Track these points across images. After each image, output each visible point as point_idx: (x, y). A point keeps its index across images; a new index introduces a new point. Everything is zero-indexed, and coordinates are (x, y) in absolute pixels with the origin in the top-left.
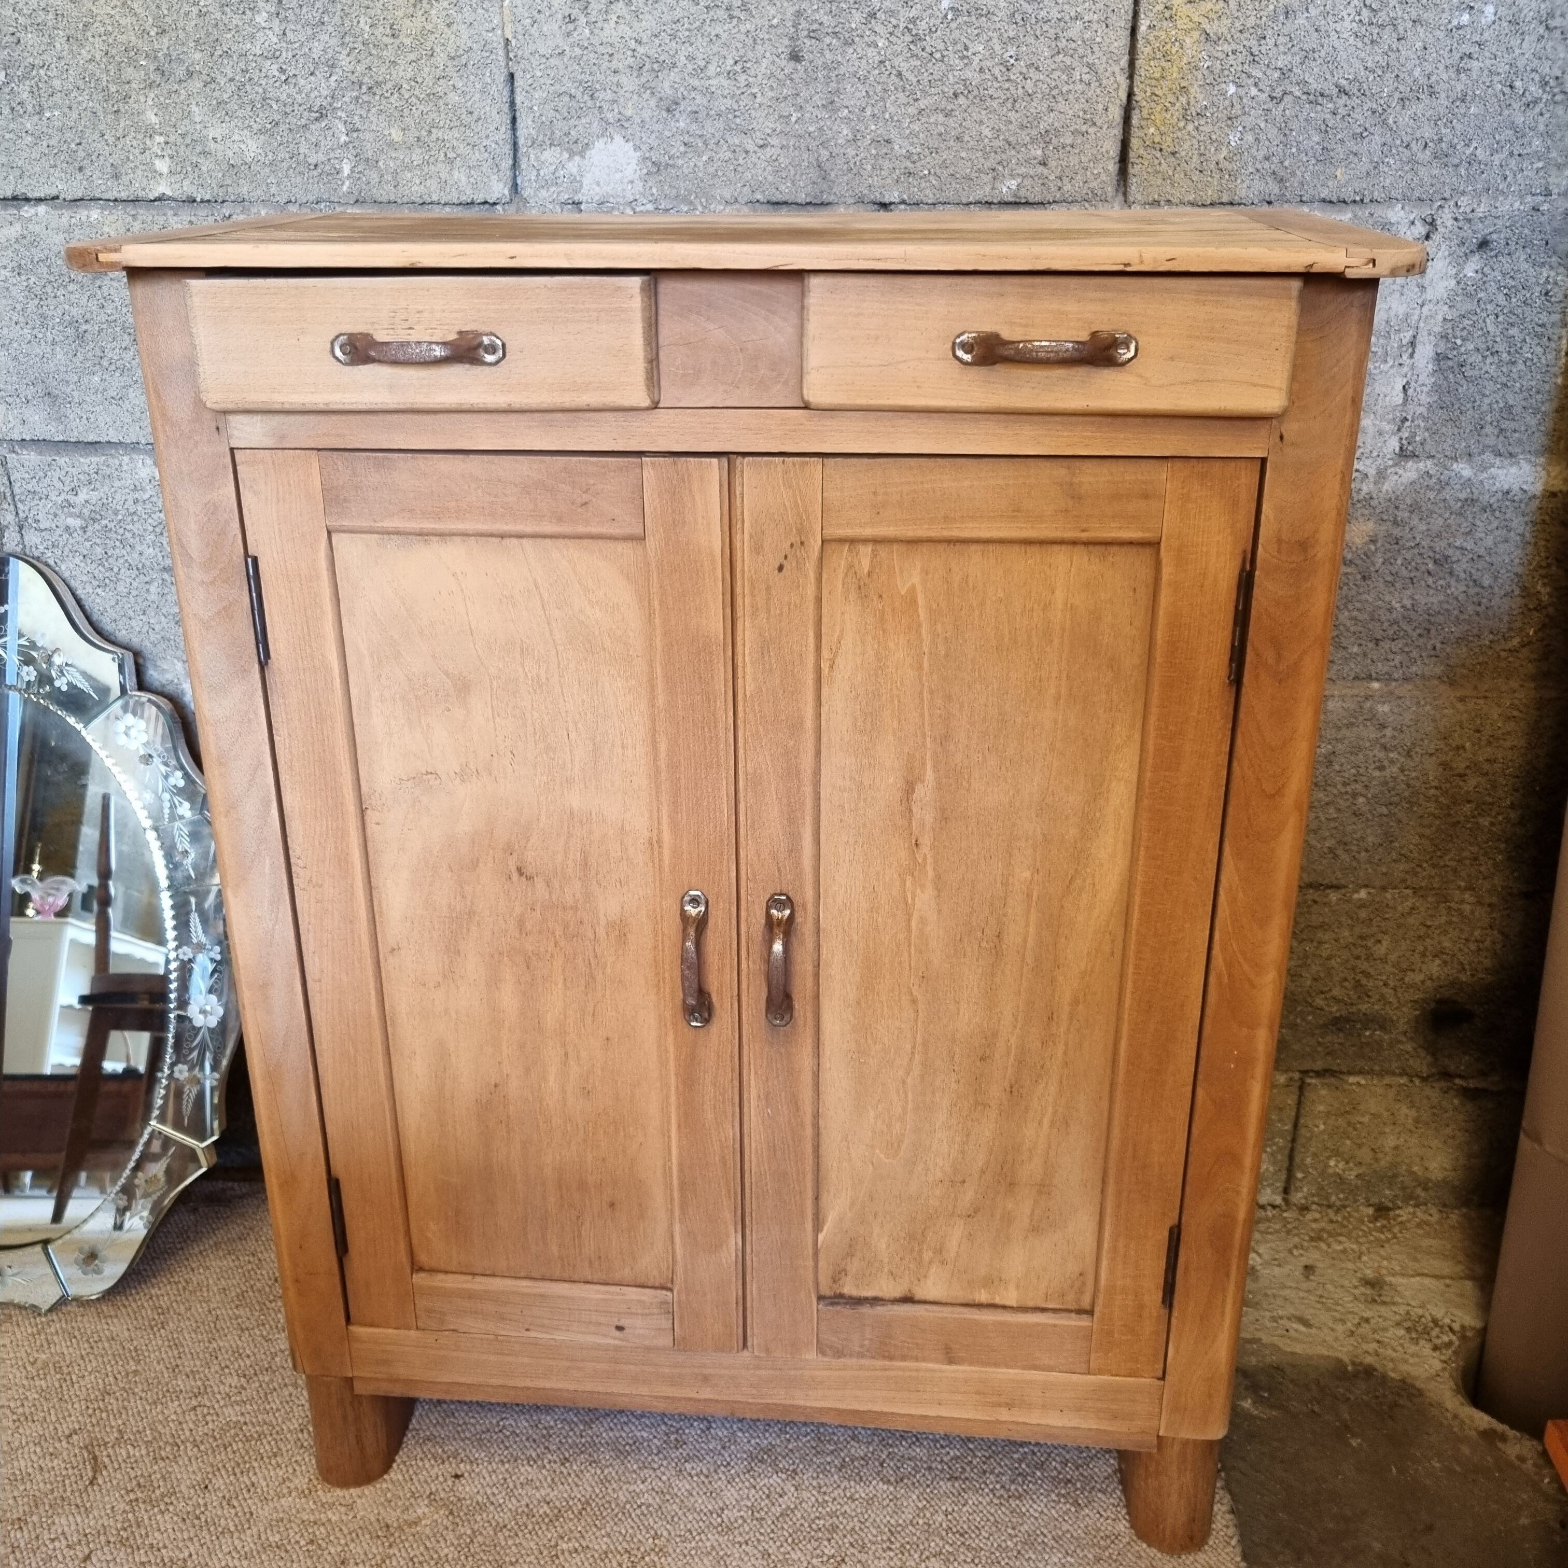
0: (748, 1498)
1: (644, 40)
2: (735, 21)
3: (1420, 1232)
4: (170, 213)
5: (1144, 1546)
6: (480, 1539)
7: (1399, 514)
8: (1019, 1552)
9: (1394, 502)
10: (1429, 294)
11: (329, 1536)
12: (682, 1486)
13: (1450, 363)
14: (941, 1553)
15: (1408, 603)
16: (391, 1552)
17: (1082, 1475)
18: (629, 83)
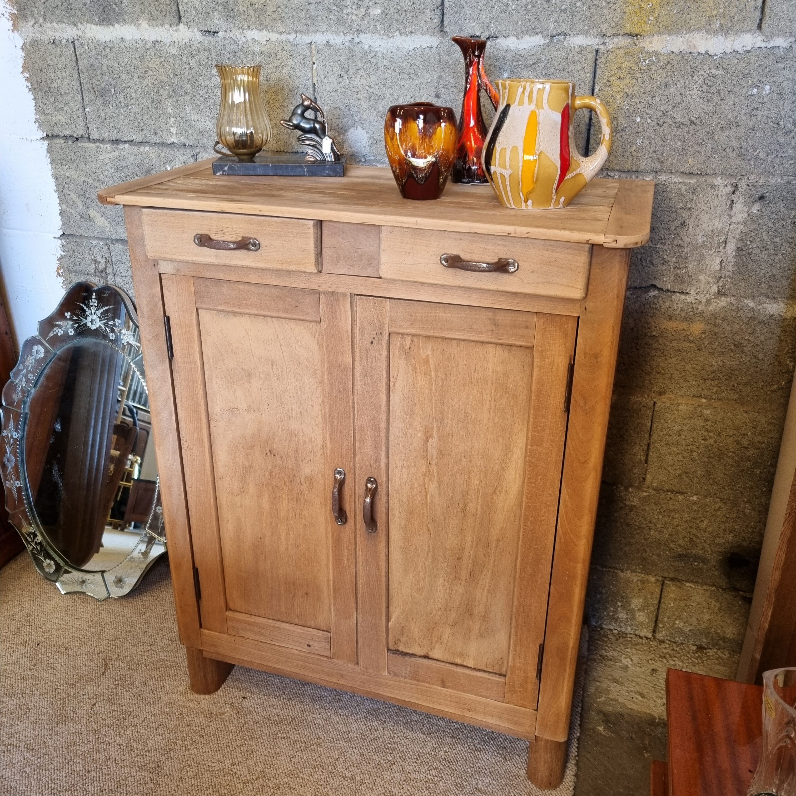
0: (362, 729)
1: (372, 86)
2: (411, 79)
3: (716, 662)
4: (176, 150)
5: (530, 783)
6: (247, 725)
7: (717, 321)
8: (472, 775)
9: (714, 315)
10: (734, 220)
11: (188, 713)
12: (335, 719)
13: (744, 253)
14: (438, 768)
15: (721, 364)
16: (210, 724)
17: (512, 746)
18: (365, 104)
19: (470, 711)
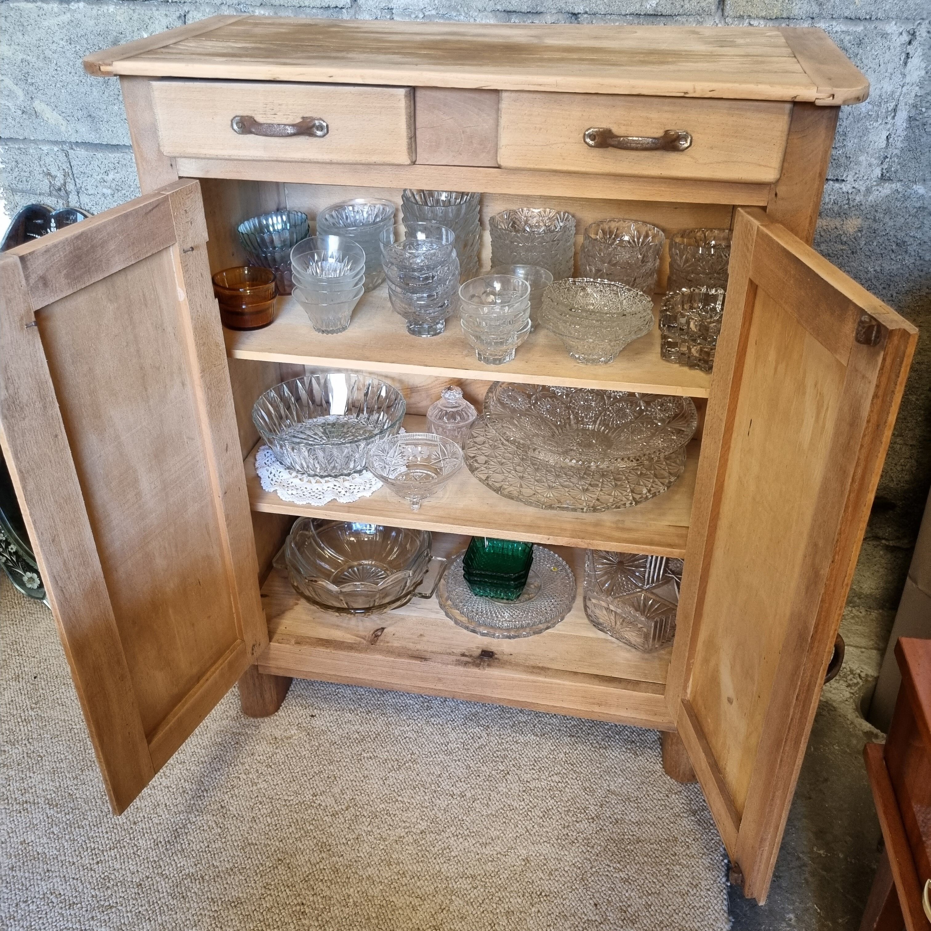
0: (462, 738)
3: (852, 621)
4: (154, 9)
5: (669, 778)
6: (322, 748)
7: (878, 215)
8: (601, 776)
9: (875, 207)
10: (908, 79)
11: (246, 740)
12: (428, 729)
13: (917, 123)
14: (560, 773)
15: (878, 269)
16: (277, 751)
17: (641, 739)
19: (599, 705)
